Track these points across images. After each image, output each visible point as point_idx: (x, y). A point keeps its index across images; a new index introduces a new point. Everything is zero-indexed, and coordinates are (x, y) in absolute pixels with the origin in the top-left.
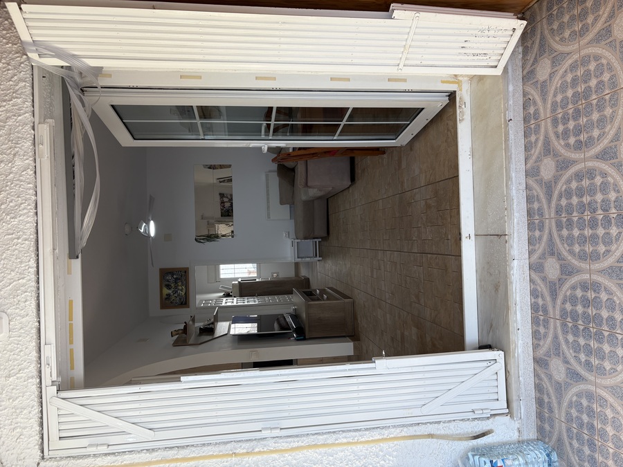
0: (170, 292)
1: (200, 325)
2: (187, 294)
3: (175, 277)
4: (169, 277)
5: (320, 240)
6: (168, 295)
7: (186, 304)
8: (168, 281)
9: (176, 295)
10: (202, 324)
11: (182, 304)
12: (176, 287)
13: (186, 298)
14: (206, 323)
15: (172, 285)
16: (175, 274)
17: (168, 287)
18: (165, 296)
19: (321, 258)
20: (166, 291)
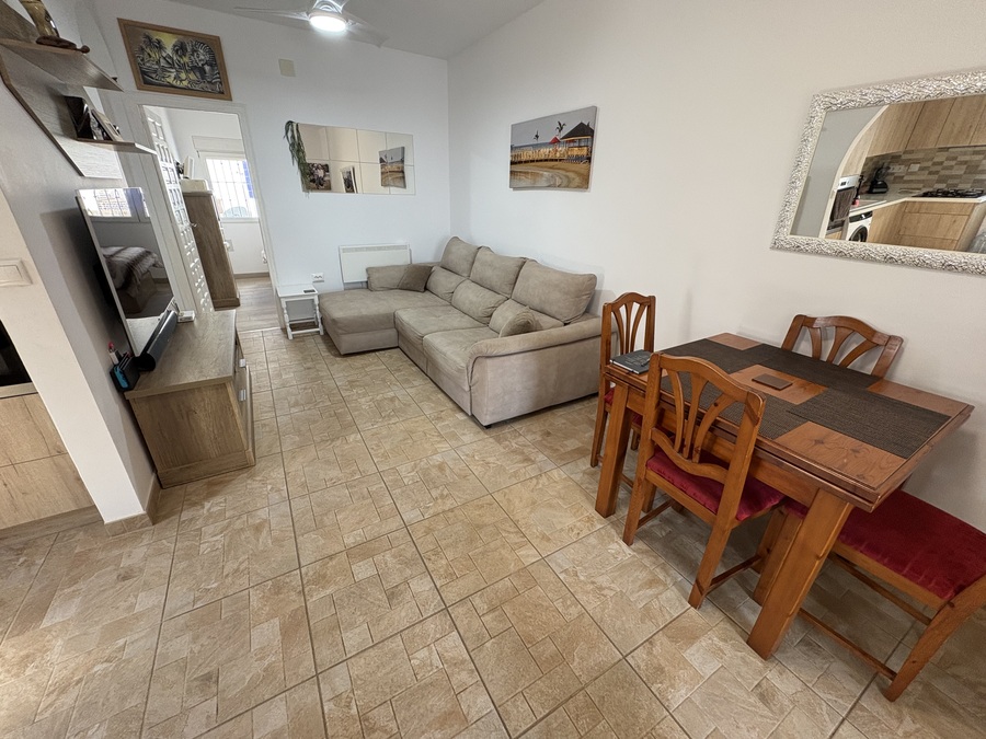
0: (169, 51)
1: (94, 100)
2: (171, 88)
3: (207, 68)
4: (203, 56)
5: (322, 333)
6: (160, 46)
7: (146, 82)
8: (194, 51)
9: (163, 63)
10: (100, 110)
11: (144, 73)
12: (182, 67)
13: (160, 85)
14: (106, 122)
15: (186, 60)
16: (213, 70)
17: (180, 49)
18: (156, 36)
19: (291, 337)
20: (169, 42)
